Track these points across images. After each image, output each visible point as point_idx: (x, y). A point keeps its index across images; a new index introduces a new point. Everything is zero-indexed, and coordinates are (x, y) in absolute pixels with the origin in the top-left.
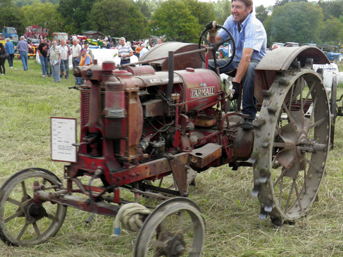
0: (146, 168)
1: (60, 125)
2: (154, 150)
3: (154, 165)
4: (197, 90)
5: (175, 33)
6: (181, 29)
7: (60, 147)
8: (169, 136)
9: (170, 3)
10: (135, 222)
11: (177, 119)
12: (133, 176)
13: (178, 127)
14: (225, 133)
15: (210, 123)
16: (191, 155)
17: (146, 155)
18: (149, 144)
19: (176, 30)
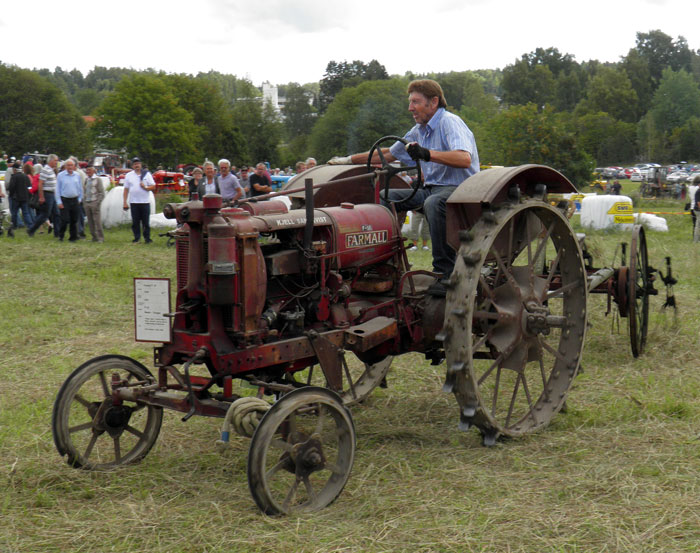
0: (274, 349)
1: (147, 289)
2: (286, 324)
3: (287, 346)
4: (357, 236)
5: (147, 142)
6: (160, 133)
7: (149, 322)
8: (311, 304)
9: (133, 82)
10: (251, 423)
11: (324, 280)
12: (253, 361)
13: (325, 291)
14: (407, 301)
15: (382, 286)
16: (348, 333)
17: (274, 331)
18: (279, 315)
19: (150, 137)
